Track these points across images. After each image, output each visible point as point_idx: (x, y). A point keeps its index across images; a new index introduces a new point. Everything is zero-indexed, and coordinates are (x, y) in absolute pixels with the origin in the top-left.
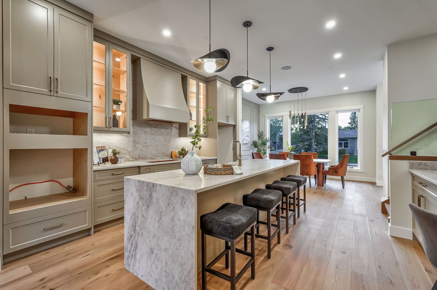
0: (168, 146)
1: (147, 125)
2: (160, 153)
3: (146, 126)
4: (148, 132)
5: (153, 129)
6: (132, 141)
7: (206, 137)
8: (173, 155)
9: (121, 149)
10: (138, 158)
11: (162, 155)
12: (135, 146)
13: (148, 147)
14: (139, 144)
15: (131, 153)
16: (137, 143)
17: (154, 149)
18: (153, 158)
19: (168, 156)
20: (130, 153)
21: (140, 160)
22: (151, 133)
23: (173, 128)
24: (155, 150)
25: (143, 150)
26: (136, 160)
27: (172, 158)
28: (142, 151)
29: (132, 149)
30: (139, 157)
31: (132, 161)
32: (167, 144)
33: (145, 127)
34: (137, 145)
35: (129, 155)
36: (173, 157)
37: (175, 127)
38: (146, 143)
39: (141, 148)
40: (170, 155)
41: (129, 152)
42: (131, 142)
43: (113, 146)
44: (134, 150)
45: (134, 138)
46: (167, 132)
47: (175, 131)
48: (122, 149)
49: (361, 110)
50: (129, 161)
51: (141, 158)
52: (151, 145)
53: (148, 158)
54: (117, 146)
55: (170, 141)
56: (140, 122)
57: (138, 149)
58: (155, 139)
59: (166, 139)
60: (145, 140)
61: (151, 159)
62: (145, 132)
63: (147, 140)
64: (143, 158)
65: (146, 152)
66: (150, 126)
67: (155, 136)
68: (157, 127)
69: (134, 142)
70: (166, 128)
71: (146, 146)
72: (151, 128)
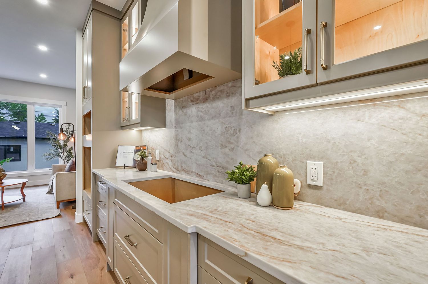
0: (233, 149)
1: (192, 101)
2: (213, 166)
6: (173, 138)
11: (218, 171)
12: (177, 146)
13: (192, 148)
14: (181, 142)
15: (173, 158)
16: (179, 140)
17: (203, 155)
18: (200, 174)
24: (204, 157)
25: (186, 153)
26: (178, 172)
28: (185, 155)
29: (174, 150)
30: (182, 167)
31: (173, 172)
32: (232, 143)
33: (189, 107)
34: (179, 144)
35: (171, 160)
38: (189, 139)
39: (184, 151)
43: (159, 145)
44: (176, 154)
45: (176, 132)
48: (166, 150)
52: (198, 145)
53: (192, 172)
54: (162, 145)
55: (240, 131)
56: (182, 99)
57: (180, 152)
58: (204, 130)
59: (226, 128)
60: (189, 134)
61: (197, 176)
62: (188, 117)
63: (191, 133)
64: (186, 170)
65: (190, 159)
66: (195, 102)
67: (204, 122)
68: (209, 100)
69: (176, 138)
70: (228, 94)
71: (189, 146)
72: (198, 104)
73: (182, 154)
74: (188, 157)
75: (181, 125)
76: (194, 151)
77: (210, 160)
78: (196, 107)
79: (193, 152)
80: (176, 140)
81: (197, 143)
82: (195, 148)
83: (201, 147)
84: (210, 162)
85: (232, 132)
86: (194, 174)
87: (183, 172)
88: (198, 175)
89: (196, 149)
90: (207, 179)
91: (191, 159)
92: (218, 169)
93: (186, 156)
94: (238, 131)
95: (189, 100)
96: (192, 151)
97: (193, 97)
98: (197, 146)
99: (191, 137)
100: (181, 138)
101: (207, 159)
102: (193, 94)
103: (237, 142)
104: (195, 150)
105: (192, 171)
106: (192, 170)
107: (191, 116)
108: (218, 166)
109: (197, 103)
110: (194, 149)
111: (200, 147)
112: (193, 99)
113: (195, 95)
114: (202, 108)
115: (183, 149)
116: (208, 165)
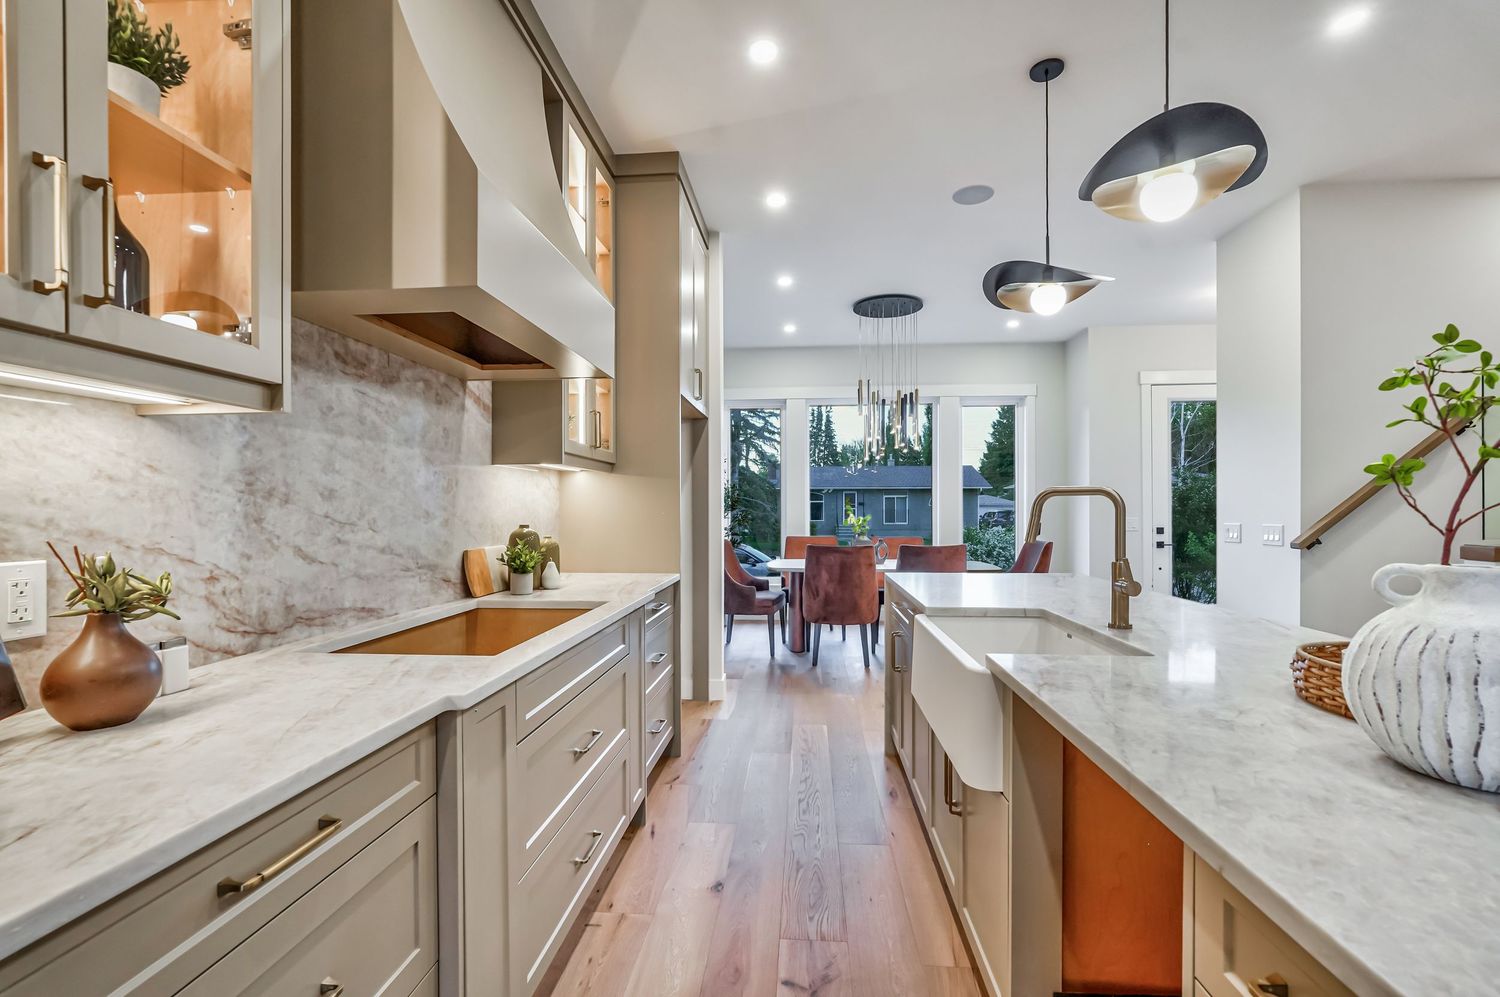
0: (447, 520)
1: (337, 355)
2: (408, 570)
3: (334, 363)
4: (342, 414)
5: (373, 391)
6: (229, 480)
7: (610, 467)
8: (474, 572)
9: (137, 555)
10: (275, 621)
11: (422, 580)
12: (258, 521)
13: (342, 525)
14: (286, 500)
15: (226, 583)
16: (269, 494)
18: (372, 605)
19: (447, 581)
20: (218, 588)
21: (295, 632)
22: (362, 421)
23: (469, 403)
24: (383, 551)
25: (310, 550)
26: (266, 640)
27: (468, 594)
28: (305, 556)
29: (231, 544)
30: (289, 609)
31: (229, 653)
33: (328, 371)
34: (273, 513)
35: (210, 601)
36: (476, 589)
37: (478, 400)
38: (329, 495)
39: (300, 541)
40: (454, 575)
41: (212, 579)
42: (229, 488)
43: (50, 521)
44: (249, 558)
45: (248, 454)
46: (445, 429)
47: (475, 423)
48: (147, 550)
49: (1030, 401)
50: (207, 661)
51: (299, 620)
52: (362, 515)
53: (343, 610)
54: (95, 524)
55: (457, 484)
57: (276, 548)
58: (383, 470)
59: (436, 473)
60: (326, 474)
61: (363, 618)
62: (325, 410)
63: (337, 472)
64: (312, 615)
65: (333, 568)
66: (354, 371)
67: (383, 446)
68: (396, 385)
69: (249, 484)
70: (438, 398)
71: (329, 520)
72: (363, 382)
73: (289, 553)
74: (322, 563)
75: (280, 429)
76: (349, 537)
77: (400, 556)
78: (357, 387)
79: (343, 539)
80: (252, 493)
81: (361, 509)
82: (353, 524)
83: (375, 521)
84: (401, 561)
85: (445, 484)
86: (352, 613)
87: (297, 627)
88: (363, 614)
89: (356, 529)
90: (394, 612)
91: (336, 565)
92: (419, 574)
93: (309, 559)
94: (454, 485)
95: (329, 349)
96: (339, 535)
97: (346, 346)
98: (359, 519)
99: (338, 488)
100: (286, 484)
101: (391, 553)
102: (344, 337)
103: (454, 507)
104: (353, 532)
105: (338, 609)
106: (340, 606)
107: (334, 412)
108: (419, 568)
109: (362, 377)
110: (347, 527)
111: (372, 522)
112: (347, 354)
113: (352, 344)
114: (378, 400)
115: (295, 535)
116: (395, 572)
